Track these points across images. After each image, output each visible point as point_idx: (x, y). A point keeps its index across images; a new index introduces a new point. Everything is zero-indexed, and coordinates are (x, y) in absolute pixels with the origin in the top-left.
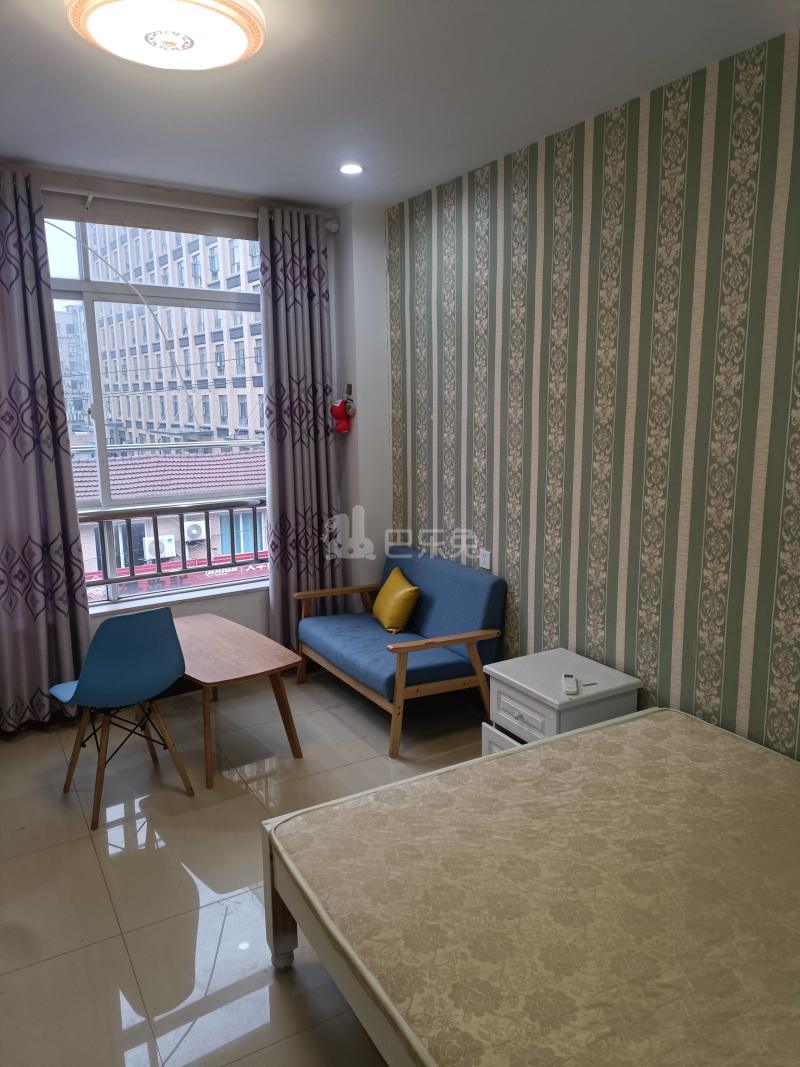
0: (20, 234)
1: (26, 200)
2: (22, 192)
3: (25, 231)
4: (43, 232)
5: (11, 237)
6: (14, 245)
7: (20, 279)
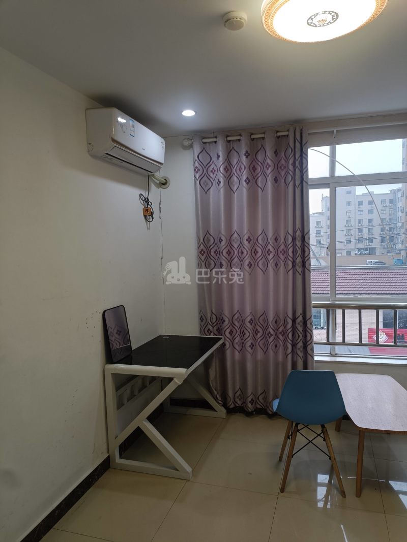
0: (295, 158)
1: (300, 141)
2: (298, 137)
3: (297, 156)
4: (307, 155)
5: (290, 160)
6: (292, 164)
7: (292, 181)
